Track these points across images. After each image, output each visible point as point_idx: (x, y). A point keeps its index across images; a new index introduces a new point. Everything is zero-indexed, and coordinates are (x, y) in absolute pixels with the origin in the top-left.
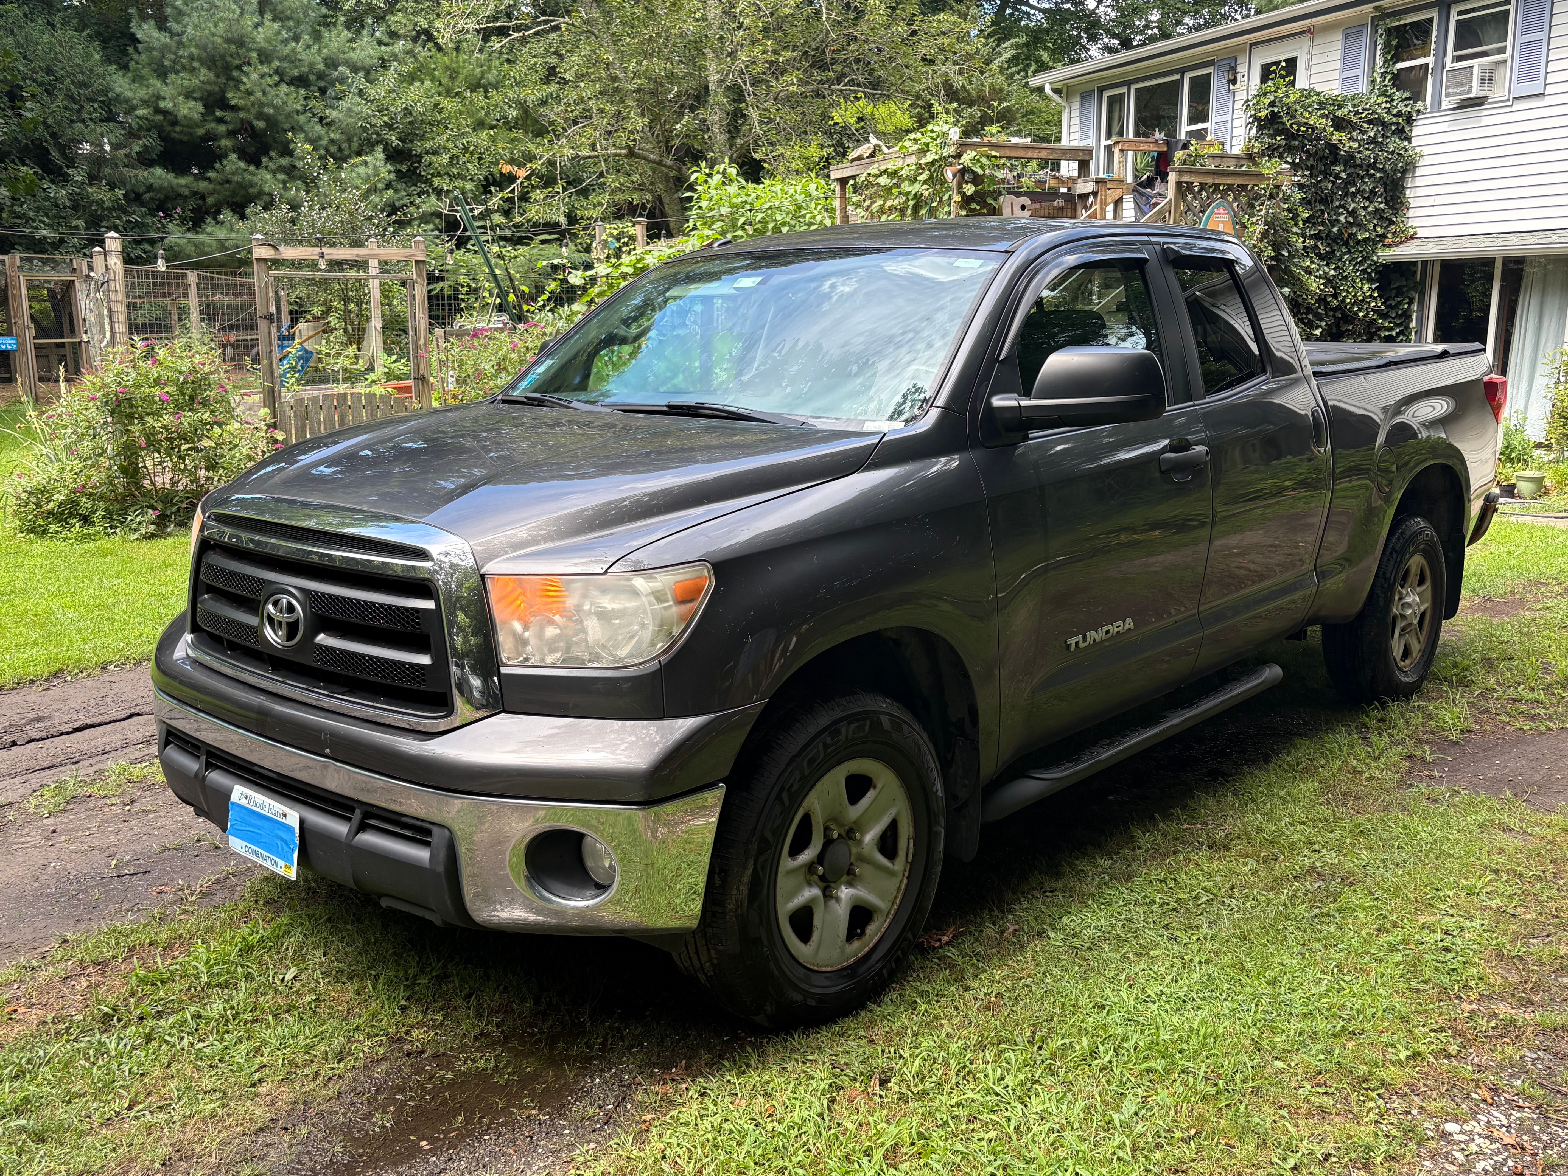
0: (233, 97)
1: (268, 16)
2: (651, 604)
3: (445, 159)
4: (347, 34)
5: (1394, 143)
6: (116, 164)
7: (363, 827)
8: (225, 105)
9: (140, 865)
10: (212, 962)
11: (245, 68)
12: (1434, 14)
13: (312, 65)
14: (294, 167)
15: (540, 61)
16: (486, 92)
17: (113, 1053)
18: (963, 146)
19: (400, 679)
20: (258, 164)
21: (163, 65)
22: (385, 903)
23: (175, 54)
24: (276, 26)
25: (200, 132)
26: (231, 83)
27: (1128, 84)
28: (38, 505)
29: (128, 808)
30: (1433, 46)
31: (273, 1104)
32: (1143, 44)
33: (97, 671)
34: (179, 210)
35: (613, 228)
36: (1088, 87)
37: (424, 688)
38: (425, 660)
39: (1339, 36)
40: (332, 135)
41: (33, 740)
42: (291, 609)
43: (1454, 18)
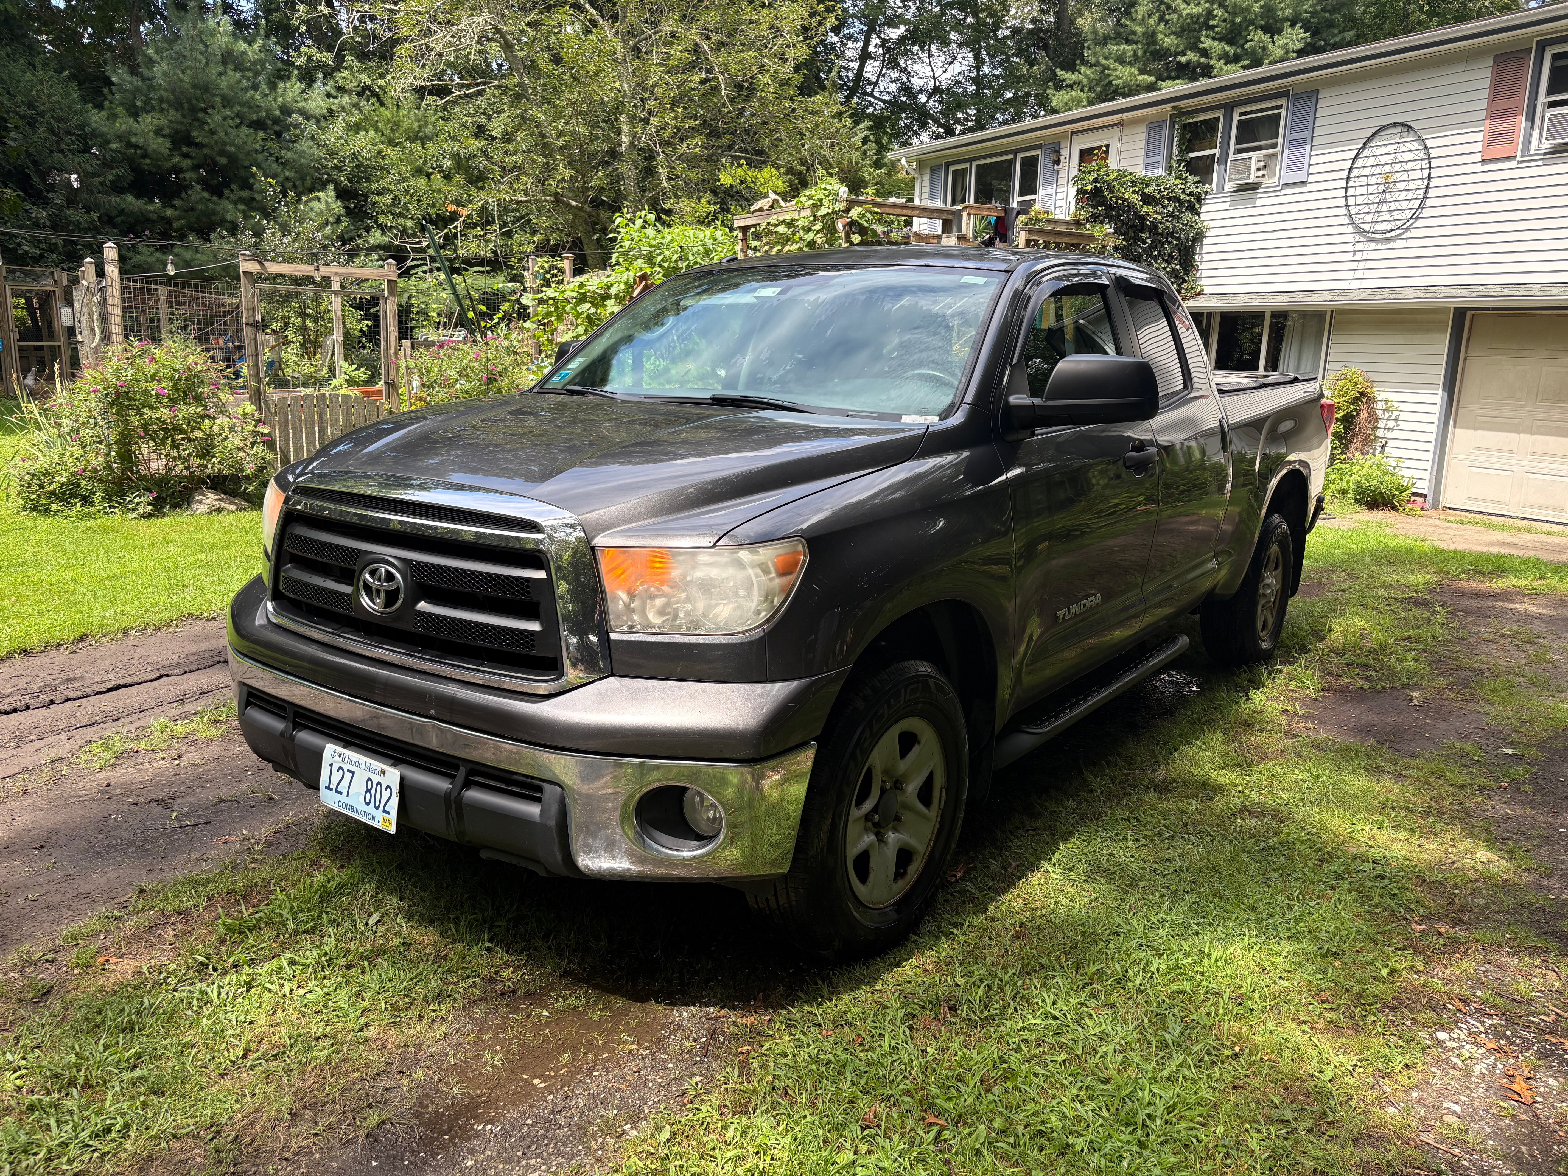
0: (198, 136)
1: (230, 67)
2: (757, 576)
3: (388, 199)
4: (299, 86)
5: (1187, 216)
6: (91, 191)
7: (468, 784)
8: (191, 143)
9: (199, 817)
10: (296, 909)
11: (210, 111)
12: (1220, 114)
13: (268, 111)
14: (253, 199)
15: (470, 119)
16: (423, 144)
17: (216, 1001)
18: (852, 203)
19: (508, 644)
20: (220, 195)
21: (135, 106)
22: (484, 854)
23: (146, 96)
24: (238, 75)
25: (168, 165)
26: (196, 124)
27: (971, 160)
28: (41, 486)
29: (177, 762)
30: (1219, 140)
31: (384, 1047)
32: (963, 132)
33: (120, 635)
34: (147, 232)
35: (544, 261)
36: (937, 162)
37: (533, 653)
38: (535, 627)
39: (1143, 128)
40: (287, 174)
41: (70, 699)
42: (390, 577)
43: (1236, 119)
